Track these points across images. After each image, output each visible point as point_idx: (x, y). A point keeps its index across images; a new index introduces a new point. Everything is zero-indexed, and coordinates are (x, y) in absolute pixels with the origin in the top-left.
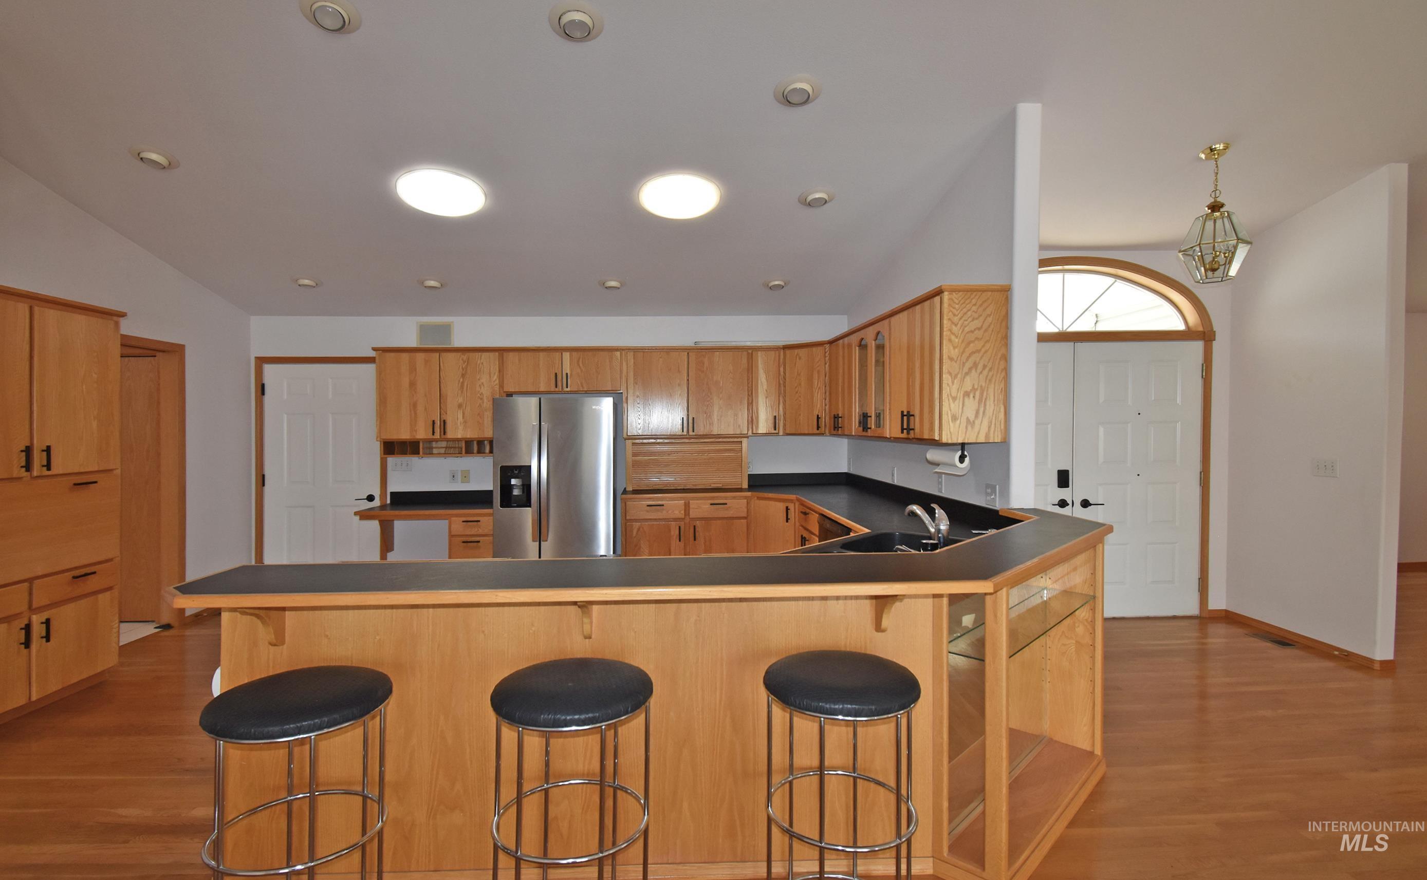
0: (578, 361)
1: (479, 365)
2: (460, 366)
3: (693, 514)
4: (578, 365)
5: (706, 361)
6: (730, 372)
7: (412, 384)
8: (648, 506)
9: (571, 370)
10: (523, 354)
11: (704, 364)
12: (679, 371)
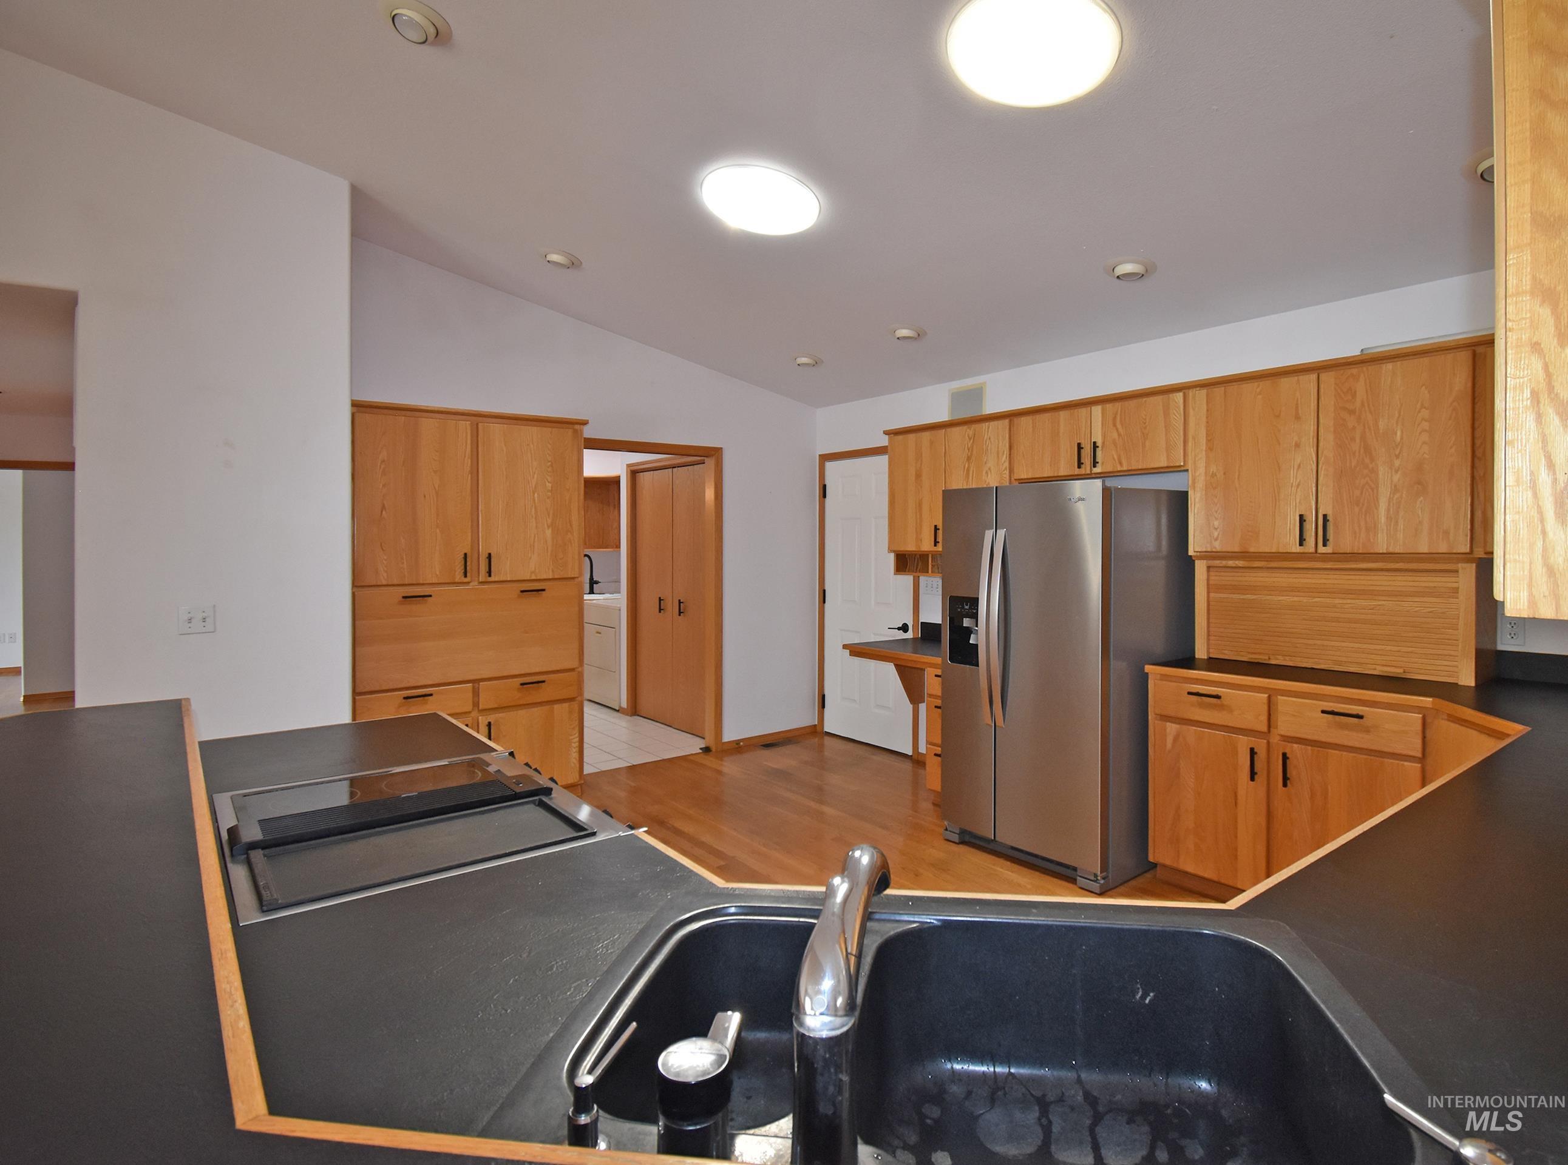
0: (1115, 419)
1: (986, 441)
2: (965, 446)
3: (1285, 725)
4: (1115, 425)
5: (1360, 387)
6: (1423, 406)
7: (918, 476)
8: (1189, 693)
9: (1104, 436)
10: (1038, 417)
11: (1354, 395)
12: (1297, 417)
